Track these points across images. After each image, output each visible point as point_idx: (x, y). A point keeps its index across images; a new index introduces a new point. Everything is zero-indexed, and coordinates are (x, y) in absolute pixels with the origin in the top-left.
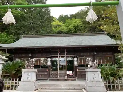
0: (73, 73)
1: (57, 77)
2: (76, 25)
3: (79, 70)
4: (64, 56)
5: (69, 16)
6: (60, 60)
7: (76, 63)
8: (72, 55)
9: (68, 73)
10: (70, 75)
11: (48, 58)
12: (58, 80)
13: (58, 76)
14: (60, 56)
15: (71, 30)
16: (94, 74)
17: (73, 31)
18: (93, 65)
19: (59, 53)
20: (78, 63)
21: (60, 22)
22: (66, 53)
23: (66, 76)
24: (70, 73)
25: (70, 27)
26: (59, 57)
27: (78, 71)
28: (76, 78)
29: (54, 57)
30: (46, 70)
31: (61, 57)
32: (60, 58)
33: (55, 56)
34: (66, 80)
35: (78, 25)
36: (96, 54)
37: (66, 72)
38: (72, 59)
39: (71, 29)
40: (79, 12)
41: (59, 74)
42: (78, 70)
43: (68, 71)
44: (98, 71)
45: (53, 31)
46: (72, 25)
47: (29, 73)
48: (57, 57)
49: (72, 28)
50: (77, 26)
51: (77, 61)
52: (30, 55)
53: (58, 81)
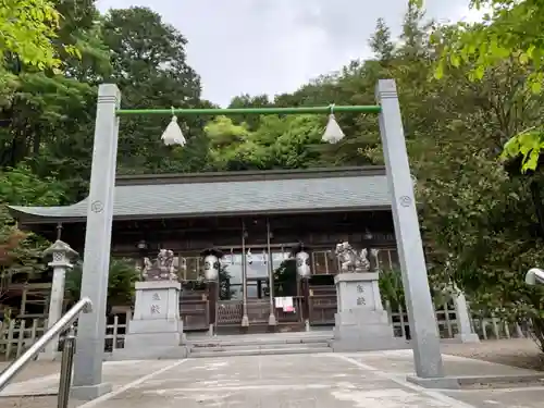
0: (294, 306)
1: (240, 323)
2: (302, 138)
3: (315, 293)
4: (262, 249)
5: (271, 100)
6: (249, 260)
7: (304, 270)
8: (289, 245)
9: (278, 306)
10: (285, 310)
11: (207, 253)
12: (244, 330)
13: (245, 318)
14: (249, 246)
15: (285, 156)
16: (361, 290)
17: (292, 158)
18: (358, 262)
19: (246, 235)
20: (311, 268)
21: (236, 123)
22: (270, 235)
23: (272, 316)
24: (286, 303)
25: (278, 146)
26: (247, 250)
27: (312, 298)
28: (307, 321)
29: (227, 252)
30: (201, 298)
31: (254, 251)
32: (249, 253)
33: (232, 248)
34: (272, 329)
35: (308, 138)
36: (370, 237)
37: (272, 302)
38: (292, 258)
39: (282, 153)
40: (312, 84)
41: (247, 308)
42: (311, 294)
43: (277, 299)
44: (371, 281)
45: (212, 160)
46: (285, 137)
47: (160, 293)
48: (238, 251)
49: (284, 149)
50: (305, 142)
51: (309, 262)
52: (141, 246)
53: (245, 333)
